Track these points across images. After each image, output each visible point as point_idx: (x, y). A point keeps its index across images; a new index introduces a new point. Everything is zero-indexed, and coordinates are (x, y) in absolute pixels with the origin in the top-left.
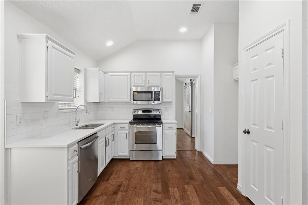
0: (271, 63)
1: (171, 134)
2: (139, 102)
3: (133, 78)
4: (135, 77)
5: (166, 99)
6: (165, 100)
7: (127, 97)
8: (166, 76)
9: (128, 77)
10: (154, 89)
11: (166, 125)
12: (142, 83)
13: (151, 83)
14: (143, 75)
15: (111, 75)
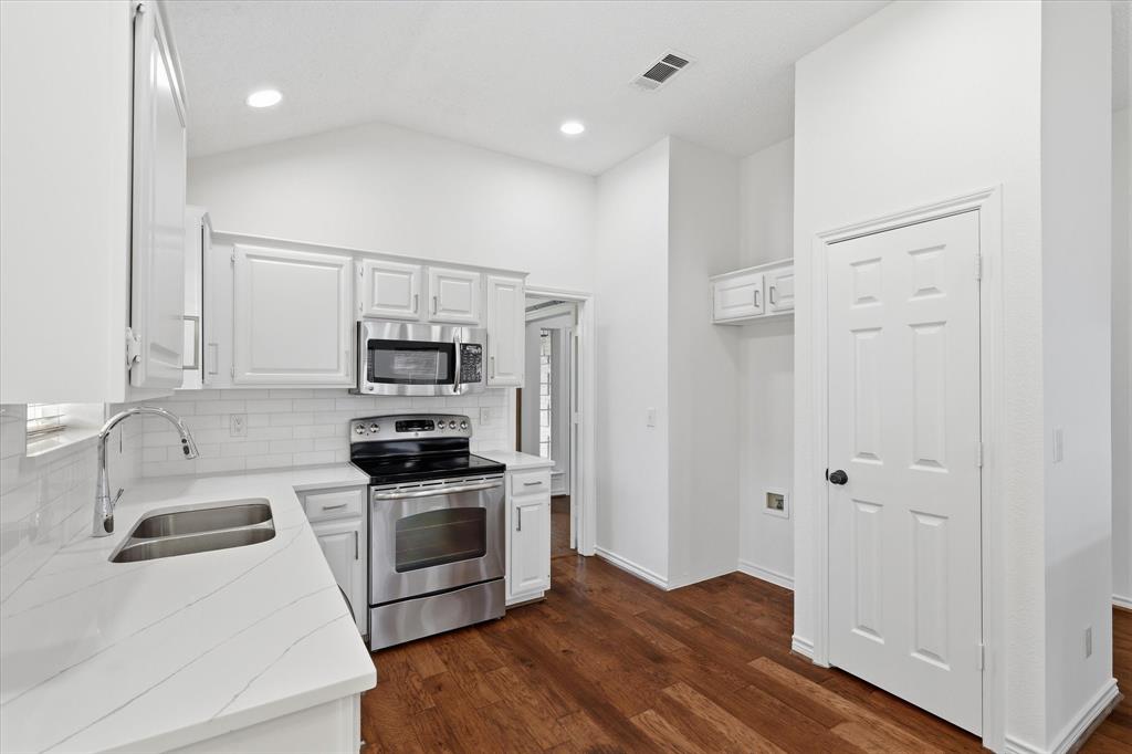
0: (934, 288)
1: (536, 508)
2: (386, 385)
3: (363, 282)
4: (373, 275)
5: (500, 374)
6: (498, 380)
7: (336, 367)
8: (501, 289)
9: (342, 272)
10: (461, 336)
11: (516, 476)
12: (407, 307)
13: (444, 310)
14: (411, 273)
15: (249, 256)
